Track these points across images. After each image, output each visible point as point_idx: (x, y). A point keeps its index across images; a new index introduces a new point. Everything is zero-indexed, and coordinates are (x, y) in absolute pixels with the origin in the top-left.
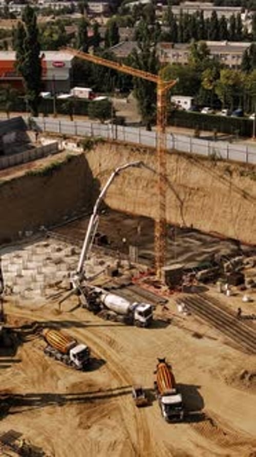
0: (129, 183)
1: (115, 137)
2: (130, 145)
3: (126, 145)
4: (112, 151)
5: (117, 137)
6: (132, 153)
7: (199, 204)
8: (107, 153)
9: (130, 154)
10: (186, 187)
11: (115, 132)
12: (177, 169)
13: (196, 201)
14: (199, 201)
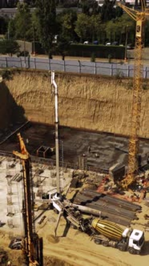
0: (46, 102)
1: (27, 67)
2: (43, 72)
3: (39, 72)
4: (27, 77)
5: (29, 67)
6: (45, 78)
7: (109, 113)
8: (24, 79)
9: (44, 79)
10: (97, 101)
11: (27, 62)
12: (87, 88)
13: (106, 111)
14: (108, 111)
